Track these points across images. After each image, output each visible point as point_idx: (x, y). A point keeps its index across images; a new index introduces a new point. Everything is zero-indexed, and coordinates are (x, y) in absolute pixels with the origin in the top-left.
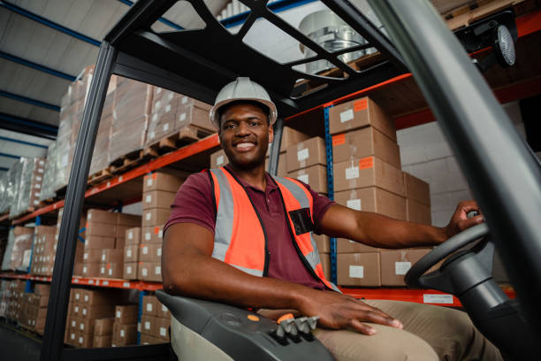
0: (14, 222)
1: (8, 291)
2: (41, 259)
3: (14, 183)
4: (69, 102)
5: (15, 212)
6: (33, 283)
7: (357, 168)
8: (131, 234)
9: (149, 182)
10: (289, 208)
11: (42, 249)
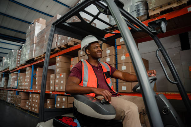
0: (10, 72)
1: (10, 95)
2: (21, 84)
3: (10, 59)
4: (29, 31)
5: (11, 68)
6: (18, 92)
7: (125, 56)
8: (52, 76)
9: (58, 59)
10: (104, 71)
11: (21, 81)
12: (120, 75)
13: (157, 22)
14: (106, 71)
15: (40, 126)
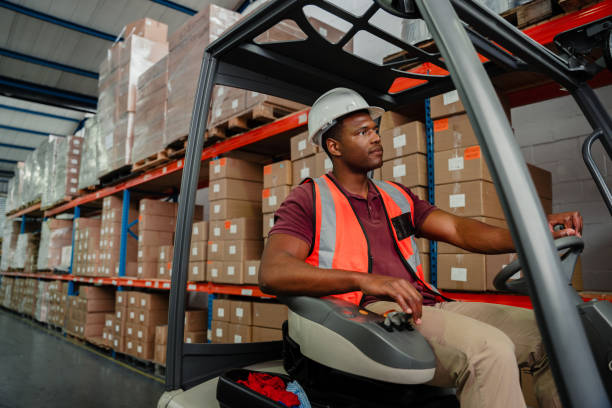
1: (48, 294)
2: (85, 257)
4: (110, 69)
5: (46, 203)
6: (76, 287)
7: (462, 158)
8: (197, 229)
9: (217, 168)
10: (392, 215)
11: (86, 246)
12: (448, 226)
13: (591, 32)
14: (398, 215)
15: (172, 403)
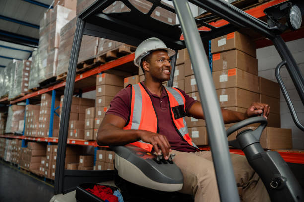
0: (11, 102)
1: (11, 146)
2: (31, 126)
3: (10, 77)
4: (45, 24)
5: (12, 96)
6: (26, 142)
7: (226, 75)
8: (89, 112)
9: (100, 79)
10: (172, 106)
11: (32, 120)
13: (282, 8)
